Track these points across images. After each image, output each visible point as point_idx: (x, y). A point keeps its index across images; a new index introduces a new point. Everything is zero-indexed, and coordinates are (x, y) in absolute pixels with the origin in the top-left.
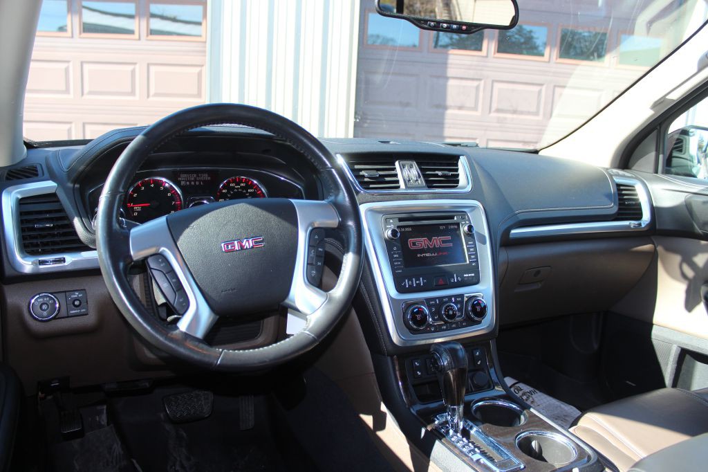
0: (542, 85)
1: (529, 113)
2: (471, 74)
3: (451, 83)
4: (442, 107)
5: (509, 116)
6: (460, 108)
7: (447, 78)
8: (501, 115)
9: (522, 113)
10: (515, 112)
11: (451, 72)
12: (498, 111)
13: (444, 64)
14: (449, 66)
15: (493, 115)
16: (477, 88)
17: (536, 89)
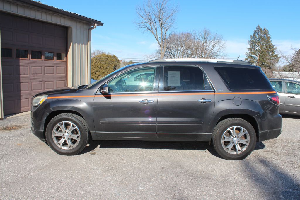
0: (42, 66)
1: (40, 74)
2: (26, 65)
3: (21, 67)
4: (19, 74)
5: (36, 75)
6: (24, 74)
7: (20, 66)
8: (34, 75)
9: (38, 74)
10: (37, 74)
11: (21, 64)
12: (33, 74)
13: (19, 62)
14: (20, 63)
15: (32, 75)
16: (28, 68)
17: (41, 67)
